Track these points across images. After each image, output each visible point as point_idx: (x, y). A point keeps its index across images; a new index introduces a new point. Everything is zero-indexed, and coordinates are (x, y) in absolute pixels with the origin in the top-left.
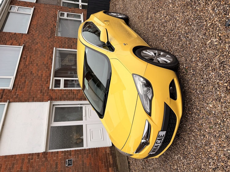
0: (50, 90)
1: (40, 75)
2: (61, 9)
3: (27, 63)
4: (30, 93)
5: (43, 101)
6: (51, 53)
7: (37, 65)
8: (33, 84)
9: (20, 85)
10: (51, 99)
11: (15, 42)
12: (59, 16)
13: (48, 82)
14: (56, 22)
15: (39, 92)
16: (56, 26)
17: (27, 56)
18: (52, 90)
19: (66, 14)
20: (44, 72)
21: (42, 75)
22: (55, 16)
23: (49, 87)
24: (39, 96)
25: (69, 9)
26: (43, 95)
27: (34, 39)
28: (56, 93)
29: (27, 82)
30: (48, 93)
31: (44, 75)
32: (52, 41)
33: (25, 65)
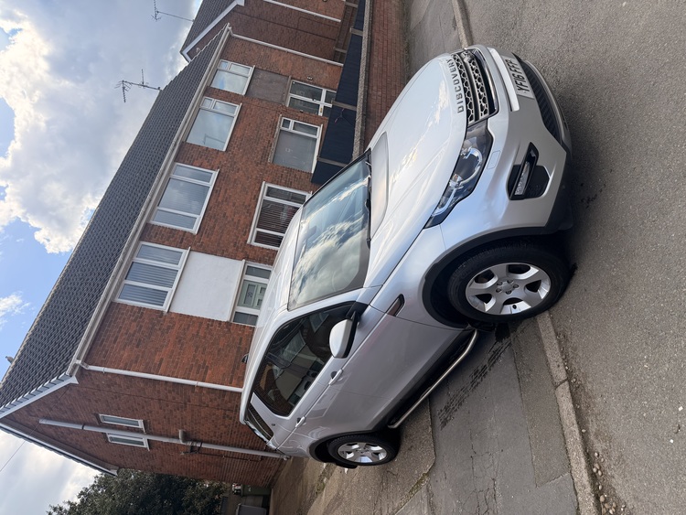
0: (248, 244)
1: (236, 220)
2: (286, 112)
3: (220, 200)
4: (219, 244)
5: (235, 259)
6: (257, 189)
7: (234, 205)
8: (225, 232)
9: (208, 229)
10: (247, 258)
11: (206, 163)
12: (280, 126)
13: (246, 233)
14: (273, 137)
15: (232, 244)
16: (271, 144)
17: (221, 188)
18: (251, 246)
19: (292, 122)
20: (243, 217)
21: (239, 220)
22: (274, 126)
23: (246, 241)
24: (230, 250)
25: (300, 114)
26: (237, 250)
27: (235, 163)
28: (255, 251)
29: (217, 228)
30: (244, 248)
31: (242, 222)
32: (261, 170)
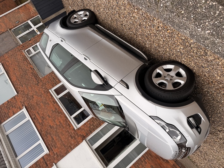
0: (77, 130)
1: (58, 124)
2: (24, 47)
3: (41, 121)
4: (64, 145)
5: (79, 144)
6: (50, 97)
7: (49, 116)
8: (60, 135)
9: (51, 143)
10: (84, 138)
11: (15, 110)
12: (28, 56)
13: (70, 125)
14: (30, 64)
15: (70, 138)
16: (33, 68)
17: (34, 114)
18: (78, 129)
19: (31, 48)
20: (59, 118)
21: (60, 122)
22: (25, 59)
23: (74, 129)
24: (73, 142)
25: (30, 42)
26: (75, 139)
27: (27, 95)
28: (83, 129)
29: (54, 137)
30: (77, 134)
31: (62, 122)
32: (42, 86)
33: (40, 124)
